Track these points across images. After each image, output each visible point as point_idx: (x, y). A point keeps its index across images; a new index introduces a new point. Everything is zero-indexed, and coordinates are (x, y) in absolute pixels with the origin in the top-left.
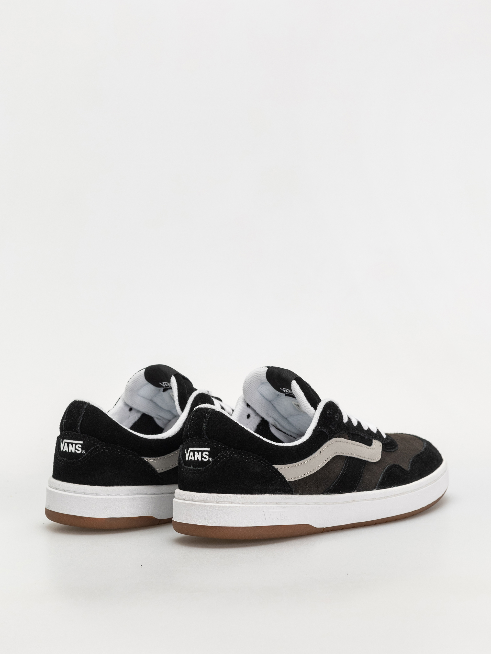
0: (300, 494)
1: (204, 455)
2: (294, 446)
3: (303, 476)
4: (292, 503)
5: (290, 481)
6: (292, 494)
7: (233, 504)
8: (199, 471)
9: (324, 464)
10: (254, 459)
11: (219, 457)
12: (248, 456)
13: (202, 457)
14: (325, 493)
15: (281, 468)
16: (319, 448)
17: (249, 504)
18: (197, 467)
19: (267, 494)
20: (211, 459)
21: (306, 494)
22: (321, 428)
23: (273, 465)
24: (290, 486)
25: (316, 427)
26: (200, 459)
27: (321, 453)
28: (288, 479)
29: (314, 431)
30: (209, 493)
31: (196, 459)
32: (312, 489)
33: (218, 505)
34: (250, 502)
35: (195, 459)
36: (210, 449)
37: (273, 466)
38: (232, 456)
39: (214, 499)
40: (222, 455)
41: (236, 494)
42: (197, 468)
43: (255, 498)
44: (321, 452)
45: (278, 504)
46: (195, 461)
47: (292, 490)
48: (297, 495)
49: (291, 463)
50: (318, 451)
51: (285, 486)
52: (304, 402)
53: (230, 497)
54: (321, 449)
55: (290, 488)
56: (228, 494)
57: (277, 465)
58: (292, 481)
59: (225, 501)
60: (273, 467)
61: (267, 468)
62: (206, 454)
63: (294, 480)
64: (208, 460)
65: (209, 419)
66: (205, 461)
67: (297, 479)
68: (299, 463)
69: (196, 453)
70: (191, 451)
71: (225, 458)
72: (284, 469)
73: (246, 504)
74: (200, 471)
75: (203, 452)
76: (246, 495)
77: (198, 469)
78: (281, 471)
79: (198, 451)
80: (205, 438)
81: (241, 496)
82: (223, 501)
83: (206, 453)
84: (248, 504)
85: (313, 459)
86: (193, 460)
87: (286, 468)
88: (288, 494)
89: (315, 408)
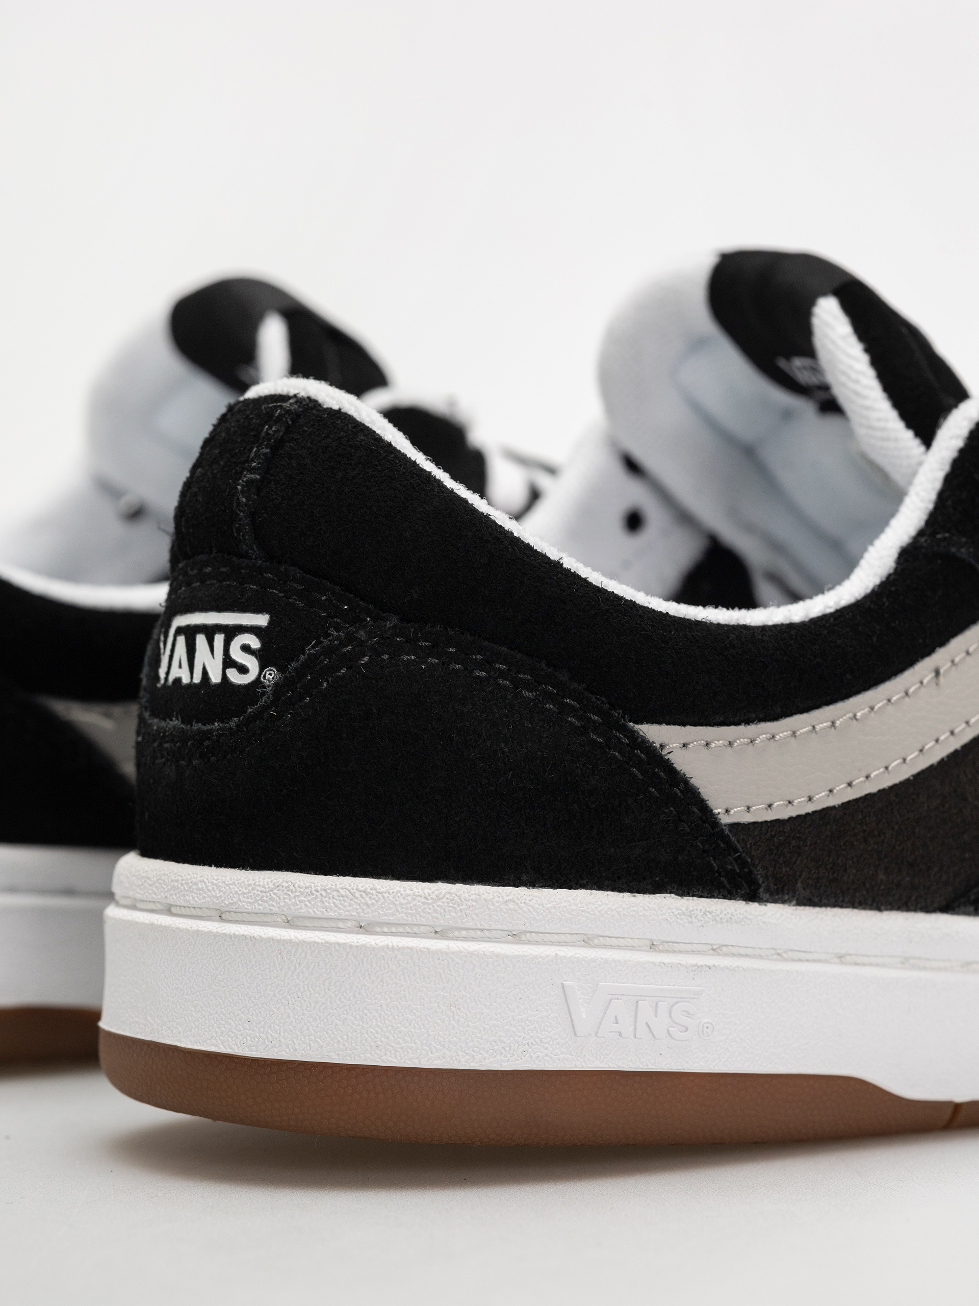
0: (805, 905)
1: (237, 655)
2: (775, 626)
3: (823, 801)
4: (749, 951)
5: (738, 824)
6: (752, 896)
7: (376, 933)
8: (206, 743)
9: (956, 744)
10: (517, 684)
11: (313, 659)
12: (480, 666)
13: (229, 662)
14: (959, 906)
15: (684, 745)
16: (928, 651)
17: (473, 939)
18: (197, 722)
19: (591, 889)
20: (271, 675)
21: (841, 907)
22: (945, 539)
23: (636, 722)
24: (736, 851)
25: (921, 533)
26: (215, 677)
27: (942, 678)
28: (727, 811)
29: (907, 555)
30: (253, 868)
31: (197, 679)
32: (882, 876)
33: (287, 937)
34: (482, 930)
35: (192, 678)
36: (271, 618)
37: (638, 727)
38: (386, 657)
39: (272, 899)
40: (329, 651)
41: (398, 879)
42: (197, 726)
43: (511, 906)
44: (937, 673)
45: (662, 951)
46: (191, 686)
47: (750, 872)
48: (781, 906)
49: (748, 722)
50: (923, 668)
51: (704, 851)
52: (867, 403)
53: (357, 895)
54: (940, 657)
55: (736, 859)
56: (355, 876)
57: (660, 723)
58: (752, 820)
59: (332, 914)
60: (633, 735)
61: (594, 741)
62: (246, 648)
63: (760, 820)
64: (257, 682)
65: (275, 449)
66: (240, 685)
67: (782, 812)
68: (800, 722)
69: (201, 640)
70: (179, 631)
71: (349, 668)
72: (705, 751)
73: (457, 939)
74: (209, 739)
75: (231, 632)
76: (459, 886)
77: (199, 731)
78: (682, 761)
79: (210, 631)
80: (246, 556)
81: (426, 891)
82: (319, 914)
83: (247, 642)
84: (465, 939)
85: (890, 707)
86: (186, 680)
87: (713, 745)
88: (725, 897)
89: (926, 435)
